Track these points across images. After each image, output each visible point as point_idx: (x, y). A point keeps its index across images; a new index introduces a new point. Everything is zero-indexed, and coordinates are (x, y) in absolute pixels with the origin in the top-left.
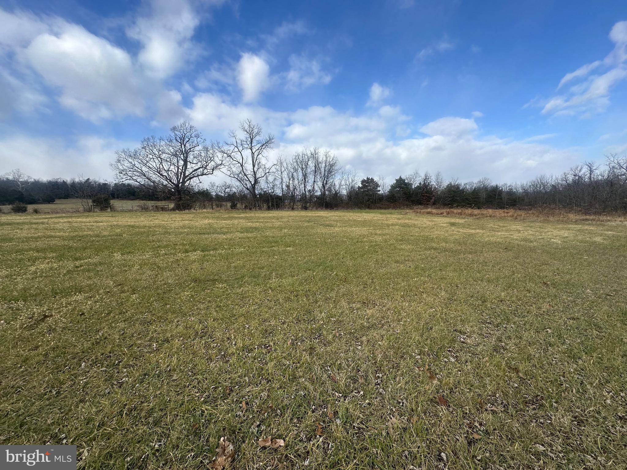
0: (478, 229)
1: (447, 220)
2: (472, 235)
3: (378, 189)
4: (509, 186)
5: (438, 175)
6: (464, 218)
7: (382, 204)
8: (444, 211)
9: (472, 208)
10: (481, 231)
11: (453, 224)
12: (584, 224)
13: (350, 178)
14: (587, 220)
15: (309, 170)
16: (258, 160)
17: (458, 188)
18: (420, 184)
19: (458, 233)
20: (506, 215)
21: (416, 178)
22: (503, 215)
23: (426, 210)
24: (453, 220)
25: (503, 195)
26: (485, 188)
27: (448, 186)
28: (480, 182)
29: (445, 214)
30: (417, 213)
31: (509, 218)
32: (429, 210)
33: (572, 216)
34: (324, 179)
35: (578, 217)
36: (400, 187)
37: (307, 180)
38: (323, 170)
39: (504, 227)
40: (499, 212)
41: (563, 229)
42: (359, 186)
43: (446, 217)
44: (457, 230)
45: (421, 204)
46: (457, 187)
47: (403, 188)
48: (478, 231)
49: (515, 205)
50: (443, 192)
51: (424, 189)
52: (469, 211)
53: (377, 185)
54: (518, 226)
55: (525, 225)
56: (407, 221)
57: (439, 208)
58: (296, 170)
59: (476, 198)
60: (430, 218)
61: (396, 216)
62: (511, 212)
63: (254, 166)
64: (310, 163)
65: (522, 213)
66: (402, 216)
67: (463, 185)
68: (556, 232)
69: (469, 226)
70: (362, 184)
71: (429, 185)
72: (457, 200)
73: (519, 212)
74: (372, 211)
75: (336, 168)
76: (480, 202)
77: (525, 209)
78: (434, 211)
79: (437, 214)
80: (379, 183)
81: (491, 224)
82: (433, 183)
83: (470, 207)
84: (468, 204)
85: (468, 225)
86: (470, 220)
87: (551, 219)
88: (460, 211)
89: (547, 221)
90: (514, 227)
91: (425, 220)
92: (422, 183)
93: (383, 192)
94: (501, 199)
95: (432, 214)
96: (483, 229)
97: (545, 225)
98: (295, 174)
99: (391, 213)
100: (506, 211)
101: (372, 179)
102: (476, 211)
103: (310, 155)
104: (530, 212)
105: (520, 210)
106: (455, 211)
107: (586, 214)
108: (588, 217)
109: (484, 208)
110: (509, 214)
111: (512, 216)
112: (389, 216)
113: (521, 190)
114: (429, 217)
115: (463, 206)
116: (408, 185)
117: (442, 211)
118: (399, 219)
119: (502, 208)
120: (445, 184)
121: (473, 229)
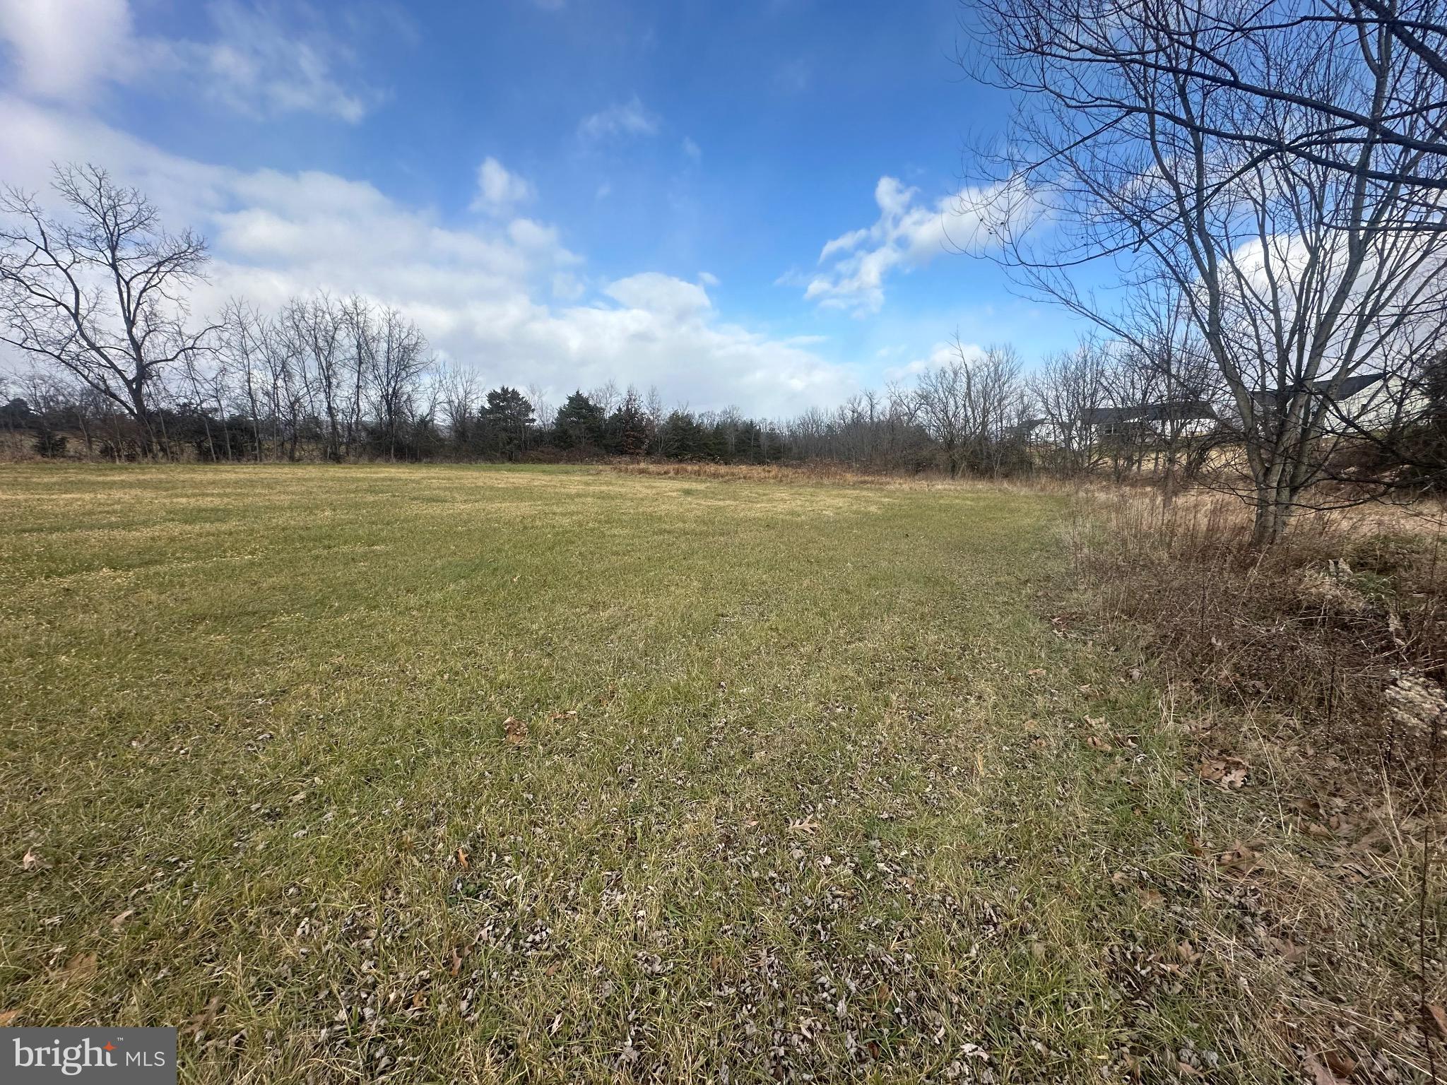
0: (729, 499)
1: (678, 485)
2: (720, 508)
3: (531, 416)
4: (771, 423)
5: (652, 395)
6: (705, 482)
7: (542, 452)
8: (671, 467)
9: (716, 463)
10: (732, 503)
11: (688, 492)
12: (862, 489)
13: (460, 386)
14: (865, 482)
15: (338, 356)
16: (145, 307)
17: (690, 423)
18: (620, 410)
19: (698, 506)
20: (767, 474)
21: (611, 396)
22: (763, 475)
23: (636, 466)
24: (686, 485)
25: (763, 440)
26: (734, 425)
27: (671, 418)
28: (725, 412)
29: (672, 474)
30: (621, 471)
31: (772, 481)
32: (642, 465)
33: (850, 477)
34: (389, 384)
35: (855, 479)
36: (580, 416)
37: (334, 381)
38: (381, 359)
39: (764, 495)
40: (757, 471)
41: (838, 496)
42: (483, 407)
43: (674, 479)
44: (696, 501)
45: (622, 453)
46: (687, 420)
47: (585, 418)
48: (728, 502)
49: (778, 458)
50: (663, 430)
51: (627, 422)
52: (712, 468)
53: (528, 408)
54: (782, 493)
55: (793, 491)
56: (604, 488)
57: (659, 462)
58: (297, 352)
59: (720, 443)
60: (647, 481)
61: (579, 478)
62: (774, 470)
63: (131, 323)
64: (341, 335)
65: (789, 472)
66: (590, 477)
67: (697, 416)
68: (829, 501)
69: (714, 495)
70: (490, 401)
71: (636, 413)
72: (689, 446)
73: (785, 471)
74: (522, 466)
75: (420, 358)
76: (726, 452)
77: (792, 466)
78: (652, 468)
79: (659, 474)
80: (532, 404)
81: (745, 490)
82: (645, 410)
83: (713, 460)
84: (709, 455)
85: (713, 493)
86: (714, 484)
87: (826, 481)
88: (696, 468)
89: (820, 485)
90: (778, 495)
91: (638, 486)
92: (624, 409)
93: (541, 423)
94: (759, 446)
95: (649, 473)
96: (735, 500)
97: (818, 490)
98: (293, 361)
99: (567, 473)
100: (767, 468)
101: (515, 393)
102: (723, 469)
103: (340, 315)
104: (800, 471)
105: (786, 466)
106: (689, 468)
107: (865, 473)
108: (866, 478)
109: (735, 464)
110: (771, 474)
111: (775, 477)
112: (564, 478)
113: (786, 432)
114: (644, 480)
115: (700, 459)
116: (594, 411)
117: (666, 468)
118: (587, 484)
119: (761, 463)
120: (666, 413)
121: (720, 500)
